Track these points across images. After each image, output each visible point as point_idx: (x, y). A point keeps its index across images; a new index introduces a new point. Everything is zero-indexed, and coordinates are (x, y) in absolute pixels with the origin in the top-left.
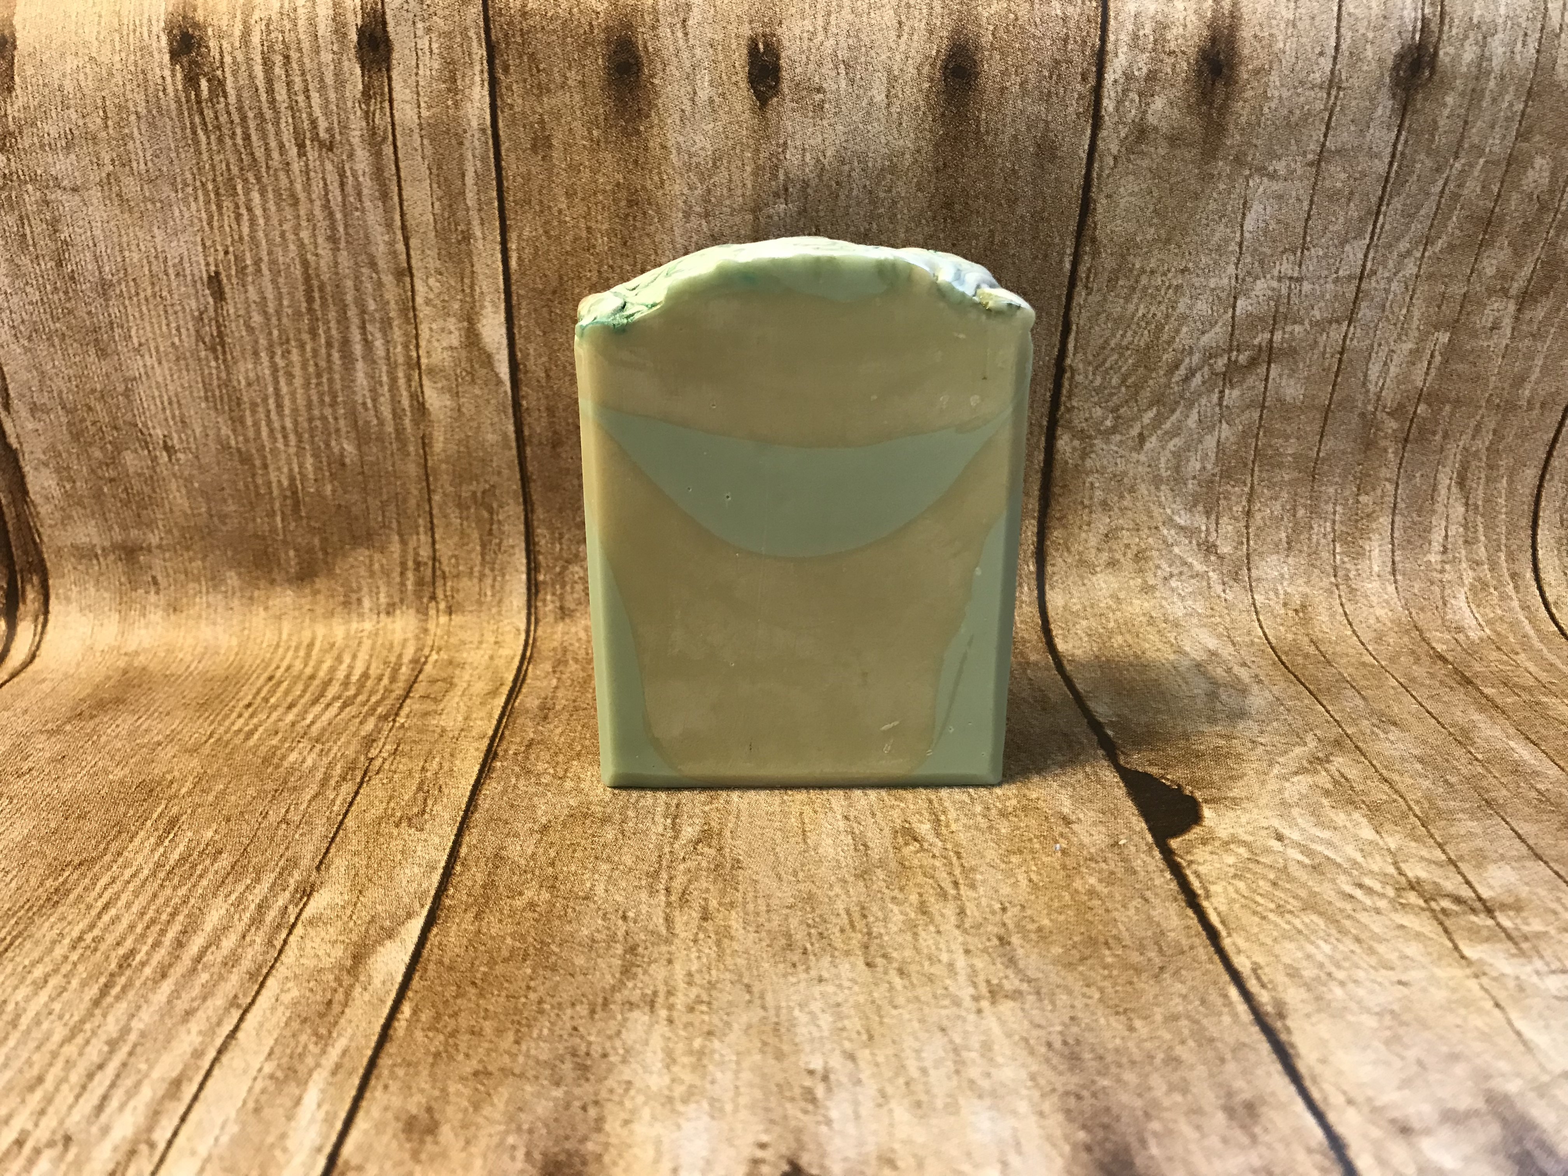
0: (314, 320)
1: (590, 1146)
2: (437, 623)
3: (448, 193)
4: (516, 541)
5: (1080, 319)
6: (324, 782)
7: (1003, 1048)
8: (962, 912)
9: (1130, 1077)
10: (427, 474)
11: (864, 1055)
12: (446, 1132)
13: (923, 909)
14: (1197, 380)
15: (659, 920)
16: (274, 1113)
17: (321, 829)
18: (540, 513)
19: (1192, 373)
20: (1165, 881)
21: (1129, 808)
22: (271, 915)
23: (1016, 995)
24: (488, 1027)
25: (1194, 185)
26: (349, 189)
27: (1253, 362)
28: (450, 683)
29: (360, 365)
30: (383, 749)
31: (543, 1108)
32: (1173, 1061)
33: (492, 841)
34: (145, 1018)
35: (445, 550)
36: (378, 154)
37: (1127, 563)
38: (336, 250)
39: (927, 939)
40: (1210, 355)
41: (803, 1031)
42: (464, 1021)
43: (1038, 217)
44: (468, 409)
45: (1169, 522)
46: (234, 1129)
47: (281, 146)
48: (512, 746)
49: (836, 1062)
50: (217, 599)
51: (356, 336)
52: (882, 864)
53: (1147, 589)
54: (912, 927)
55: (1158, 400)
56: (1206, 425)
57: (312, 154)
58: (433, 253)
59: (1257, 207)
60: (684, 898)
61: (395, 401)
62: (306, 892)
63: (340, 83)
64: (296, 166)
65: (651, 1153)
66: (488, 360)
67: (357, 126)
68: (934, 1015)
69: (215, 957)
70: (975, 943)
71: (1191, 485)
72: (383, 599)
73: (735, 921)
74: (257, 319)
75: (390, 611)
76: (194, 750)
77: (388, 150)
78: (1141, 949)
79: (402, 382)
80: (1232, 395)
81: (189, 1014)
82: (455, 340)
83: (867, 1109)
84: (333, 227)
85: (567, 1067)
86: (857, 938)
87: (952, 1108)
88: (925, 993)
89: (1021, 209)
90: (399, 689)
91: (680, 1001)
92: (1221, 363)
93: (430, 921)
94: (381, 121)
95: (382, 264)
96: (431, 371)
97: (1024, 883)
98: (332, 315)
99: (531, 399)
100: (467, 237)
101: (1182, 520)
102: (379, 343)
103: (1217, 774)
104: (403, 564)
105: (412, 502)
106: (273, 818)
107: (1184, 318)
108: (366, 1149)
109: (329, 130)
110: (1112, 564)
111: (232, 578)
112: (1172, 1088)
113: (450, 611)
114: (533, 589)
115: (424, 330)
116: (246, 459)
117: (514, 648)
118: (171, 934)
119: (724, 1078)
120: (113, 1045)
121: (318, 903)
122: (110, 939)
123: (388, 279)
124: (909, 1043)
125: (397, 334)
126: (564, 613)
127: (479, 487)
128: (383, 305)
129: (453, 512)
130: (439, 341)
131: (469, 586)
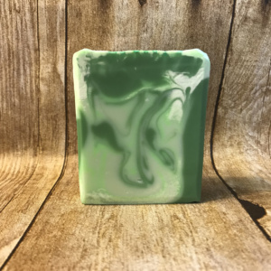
2: (39, 152)
3: (52, 28)
4: (63, 131)
8: (194, 240)
10: (38, 110)
14: (257, 94)
15: (95, 242)
20: (258, 231)
21: (243, 210)
29: (22, 76)
35: (42, 132)
36: (32, 15)
37: (235, 145)
40: (262, 86)
44: (52, 90)
45: (247, 134)
47: (5, 11)
51: (22, 68)
52: (167, 226)
53: (241, 153)
54: (178, 245)
55: (247, 99)
56: (259, 107)
57: (14, 13)
58: (45, 45)
60: (104, 235)
61: (31, 88)
64: (9, 17)
66: (59, 76)
67: (27, 7)
70: (198, 250)
71: (254, 124)
72: (24, 146)
75: (26, 149)
77: (35, 14)
79: (34, 82)
80: (267, 99)
82: (50, 70)
84: (18, 35)
86: (159, 248)
91: (99, 267)
92: (264, 89)
94: (34, 5)
95: (31, 47)
96: (42, 79)
97: (213, 231)
98: (15, 61)
99: (70, 88)
100: (56, 41)
101: (250, 134)
102: (28, 70)
104: (30, 136)
105: (34, 118)
109: (19, 7)
110: (231, 145)
113: (43, 150)
114: (67, 145)
115: (41, 67)
123: (32, 52)
125: (33, 68)
127: (53, 114)
128: (30, 59)
129: (45, 121)
130: (45, 70)
131: (48, 143)
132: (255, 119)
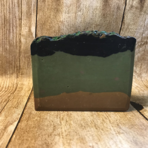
0: (5, 25)
2: (20, 76)
3: (29, 7)
10: (20, 52)
11: (99, 143)
13: (103, 120)
15: (59, 122)
23: (123, 133)
26: (13, 5)
27: (144, 44)
29: (11, 34)
35: (22, 65)
38: (10, 14)
40: (138, 43)
41: (87, 139)
49: (94, 144)
51: (11, 29)
54: (102, 123)
58: (25, 16)
61: (16, 40)
66: (32, 34)
70: (113, 125)
72: (11, 72)
75: (12, 74)
79: (18, 37)
82: (27, 30)
84: (10, 10)
85: (45, 146)
86: (93, 125)
92: (140, 44)
93: (19, 122)
95: (17, 17)
96: (23, 35)
97: (119, 117)
98: (8, 25)
100: (31, 14)
102: (15, 30)
103: (144, 102)
104: (15, 67)
105: (17, 57)
113: (22, 74)
115: (22, 28)
123: (18, 20)
125: (18, 29)
127: (28, 55)
128: (16, 24)
129: (23, 59)
130: (25, 31)
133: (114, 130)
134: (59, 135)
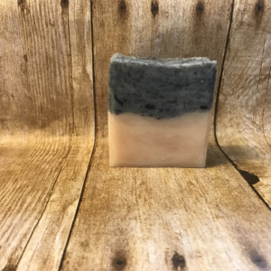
0: (48, 66)
1: (126, 249)
2: (74, 138)
3: (80, 37)
4: (92, 119)
5: (226, 67)
6: (51, 171)
7: (221, 229)
8: (206, 200)
9: (253, 234)
10: (72, 103)
11: (188, 230)
12: (91, 246)
13: (197, 199)
14: (252, 83)
15: (134, 201)
16: (50, 241)
17: (51, 181)
18: (98, 113)
19: (251, 81)
20: (253, 193)
21: (242, 178)
22: (42, 199)
23: (222, 217)
24: (98, 223)
25: (253, 36)
26: (57, 35)
27: (265, 78)
28: (78, 151)
29: (58, 77)
30: (64, 165)
31: (113, 241)
32: (262, 231)
33: (93, 184)
34: (16, 221)
35: (76, 121)
36: (64, 27)
37: (235, 126)
38: (54, 50)
39: (199, 205)
40: (255, 76)
41: (173, 225)
42: (92, 222)
43: (217, 43)
44: (83, 88)
45: (245, 116)
46: (40, 244)
47: (42, 25)
48: (94, 164)
49: (182, 231)
50: (22, 132)
51: (57, 70)
52: (185, 189)
53: (240, 132)
54: (195, 203)
55: (243, 87)
56: (253, 93)
57: (49, 27)
58: (76, 51)
59: (267, 41)
60: (140, 197)
61: (66, 86)
62: (50, 195)
63: (57, 10)
64: (46, 30)
65: (141, 250)
66: (88, 76)
67: (60, 21)
68: (204, 221)
69: (30, 208)
70: (211, 206)
71: (250, 108)
72: (61, 132)
73: (152, 201)
74: (35, 66)
75: (63, 135)
76: (20, 164)
77: (67, 26)
78: (250, 207)
79: (68, 81)
80: (260, 86)
81: (26, 220)
82: (80, 71)
83: (191, 241)
84: (53, 44)
85: (118, 232)
86: (182, 205)
87: (212, 241)
88: (200, 217)
89: (213, 41)
90: (66, 152)
91: (142, 218)
92: (258, 78)
93: (80, 201)
94: (66, 19)
95: (64, 53)
96: (75, 79)
97: (220, 193)
99: (98, 85)
100: (84, 47)
101: (248, 116)
102: (63, 72)
103: (261, 171)
104: (66, 124)
105: (69, 110)
106: (40, 179)
107: (249, 68)
108: (73, 249)
109: (53, 21)
110: (231, 126)
111: (26, 127)
112: (263, 237)
113: (77, 135)
114: (96, 130)
115: (73, 69)
116: (30, 99)
117: (92, 144)
118: (19, 203)
119: (156, 235)
120: (9, 227)
121: (53, 197)
122: (5, 204)
123: (65, 57)
124: (199, 227)
125: (67, 70)
126: (103, 136)
127: (84, 106)
128: (64, 63)
129: (78, 112)
130: (77, 72)
131: (81, 130)
132: (251, 103)
133: (211, 213)
134: (136, 219)
